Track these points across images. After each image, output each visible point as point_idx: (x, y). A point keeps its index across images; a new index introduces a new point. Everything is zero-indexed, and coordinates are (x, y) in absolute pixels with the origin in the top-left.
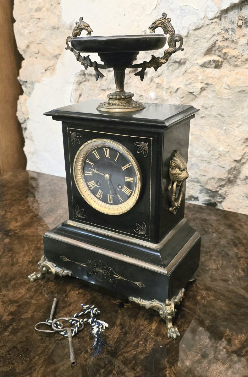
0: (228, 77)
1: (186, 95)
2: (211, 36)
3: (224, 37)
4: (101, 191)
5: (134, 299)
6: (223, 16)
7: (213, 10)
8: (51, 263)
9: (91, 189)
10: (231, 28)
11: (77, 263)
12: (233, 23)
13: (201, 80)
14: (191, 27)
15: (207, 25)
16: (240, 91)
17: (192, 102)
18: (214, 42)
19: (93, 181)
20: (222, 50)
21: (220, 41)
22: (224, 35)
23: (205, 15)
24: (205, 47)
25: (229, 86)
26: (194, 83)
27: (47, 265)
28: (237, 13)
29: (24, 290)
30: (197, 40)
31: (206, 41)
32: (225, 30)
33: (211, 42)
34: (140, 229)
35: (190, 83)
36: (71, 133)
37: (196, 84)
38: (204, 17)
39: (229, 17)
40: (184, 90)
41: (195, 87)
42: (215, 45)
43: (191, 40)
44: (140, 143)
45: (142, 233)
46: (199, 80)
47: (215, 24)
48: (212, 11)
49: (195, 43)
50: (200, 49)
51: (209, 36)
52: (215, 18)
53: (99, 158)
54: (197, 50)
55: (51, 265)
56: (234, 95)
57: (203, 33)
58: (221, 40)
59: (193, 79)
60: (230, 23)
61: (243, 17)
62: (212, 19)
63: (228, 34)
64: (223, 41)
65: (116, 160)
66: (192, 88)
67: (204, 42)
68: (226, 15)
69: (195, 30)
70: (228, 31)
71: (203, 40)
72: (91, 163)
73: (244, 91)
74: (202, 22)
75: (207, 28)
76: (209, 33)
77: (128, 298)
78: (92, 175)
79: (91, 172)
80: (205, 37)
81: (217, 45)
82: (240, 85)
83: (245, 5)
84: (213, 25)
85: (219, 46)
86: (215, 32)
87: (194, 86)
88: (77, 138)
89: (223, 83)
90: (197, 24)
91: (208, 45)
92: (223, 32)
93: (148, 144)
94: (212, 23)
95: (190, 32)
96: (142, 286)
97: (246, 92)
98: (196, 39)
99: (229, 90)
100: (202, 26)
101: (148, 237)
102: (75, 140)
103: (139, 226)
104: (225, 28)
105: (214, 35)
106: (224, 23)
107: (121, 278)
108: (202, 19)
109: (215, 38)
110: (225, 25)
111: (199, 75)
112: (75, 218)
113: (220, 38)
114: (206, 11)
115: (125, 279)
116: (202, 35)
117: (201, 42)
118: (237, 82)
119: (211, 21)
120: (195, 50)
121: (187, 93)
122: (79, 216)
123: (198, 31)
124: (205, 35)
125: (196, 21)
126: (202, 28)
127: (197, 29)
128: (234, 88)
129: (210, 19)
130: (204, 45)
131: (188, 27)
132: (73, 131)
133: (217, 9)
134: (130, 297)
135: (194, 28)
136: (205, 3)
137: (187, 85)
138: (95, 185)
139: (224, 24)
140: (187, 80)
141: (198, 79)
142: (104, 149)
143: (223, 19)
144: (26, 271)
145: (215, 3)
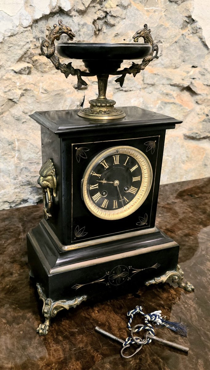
0: (43, 82)
1: (6, 102)
2: (24, 44)
3: (35, 45)
4: (107, 200)
5: (150, 282)
6: (34, 25)
7: (27, 18)
8: (60, 301)
9: (96, 202)
10: (42, 37)
11: (93, 283)
12: (43, 32)
13: (20, 86)
14: (7, 33)
15: (22, 32)
16: (56, 95)
17: (11, 108)
18: (28, 49)
19: (99, 193)
20: (33, 57)
21: (32, 49)
22: (35, 43)
23: (20, 22)
24: (20, 54)
25: (46, 90)
26: (13, 90)
27: (58, 305)
28: (45, 23)
29: (54, 345)
30: (10, 47)
31: (19, 48)
32: (36, 38)
33: (24, 50)
34: (142, 221)
35: (9, 90)
36: (76, 148)
37: (15, 90)
38: (18, 24)
39: (39, 27)
40: (4, 97)
41: (15, 94)
42: (27, 52)
43: (5, 46)
44: (149, 142)
45: (144, 224)
46: (18, 87)
47: (29, 32)
48: (27, 20)
49: (8, 50)
50: (14, 55)
51: (22, 43)
52: (29, 26)
53: (108, 167)
54: (10, 57)
55: (60, 303)
56: (51, 98)
57: (17, 40)
58: (33, 47)
59: (11, 86)
60: (40, 33)
61: (50, 28)
62: (26, 28)
63: (39, 42)
64: (34, 48)
65: (125, 165)
66: (12, 94)
67: (17, 49)
68: (37, 24)
69: (10, 36)
70: (39, 40)
71: (17, 47)
72: (98, 175)
73: (58, 94)
74: (17, 29)
75: (21, 35)
76: (23, 40)
77: (146, 284)
78: (98, 187)
79: (98, 184)
80: (19, 44)
81: (29, 53)
82: (56, 89)
83: (50, 17)
84: (27, 33)
85: (31, 54)
86: (29, 40)
87: (14, 92)
88: (83, 153)
89: (40, 88)
90: (12, 31)
91: (21, 52)
92: (35, 40)
93: (155, 141)
94: (26, 31)
95: (6, 38)
96: (157, 266)
97: (61, 95)
98: (10, 45)
99: (46, 95)
100: (17, 33)
101: (148, 225)
102: (82, 155)
103: (141, 219)
104: (36, 36)
105: (28, 43)
106: (35, 31)
107: (140, 270)
108: (17, 26)
109: (28, 46)
110: (37, 34)
111: (16, 81)
112: (73, 241)
113: (32, 46)
114: (20, 19)
115: (142, 270)
116: (16, 42)
117: (15, 48)
118: (53, 87)
119: (25, 29)
120: (8, 56)
121: (7, 100)
122: (78, 236)
123: (12, 38)
124: (19, 42)
125: (11, 28)
126: (16, 35)
127: (12, 36)
128: (51, 92)
129: (25, 27)
130: (19, 52)
131: (4, 33)
132: (78, 146)
133: (31, 18)
134: (147, 283)
135: (9, 34)
136: (19, 11)
137: (6, 92)
138: (100, 196)
139: (35, 33)
140: (5, 87)
141: (16, 85)
142: (114, 156)
143: (34, 28)
144: (21, 332)
145: (28, 12)
